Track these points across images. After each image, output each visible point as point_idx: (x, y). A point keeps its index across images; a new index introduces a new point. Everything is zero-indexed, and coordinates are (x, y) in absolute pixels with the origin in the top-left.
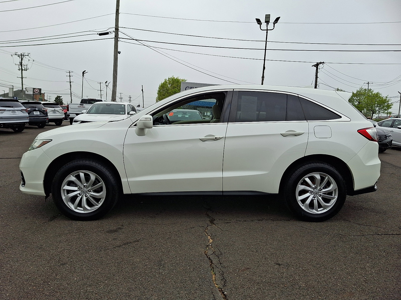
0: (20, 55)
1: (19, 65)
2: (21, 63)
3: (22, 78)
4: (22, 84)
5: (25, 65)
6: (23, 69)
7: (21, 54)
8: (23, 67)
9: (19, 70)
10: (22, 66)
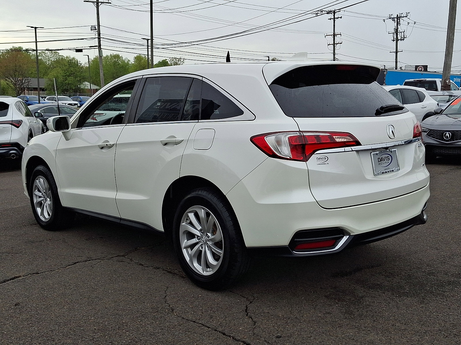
0: (395, 18)
1: (394, 33)
2: (396, 30)
3: (397, 52)
4: (396, 62)
5: (401, 32)
6: (399, 38)
7: (398, 15)
8: (399, 35)
9: (394, 41)
10: (398, 33)
